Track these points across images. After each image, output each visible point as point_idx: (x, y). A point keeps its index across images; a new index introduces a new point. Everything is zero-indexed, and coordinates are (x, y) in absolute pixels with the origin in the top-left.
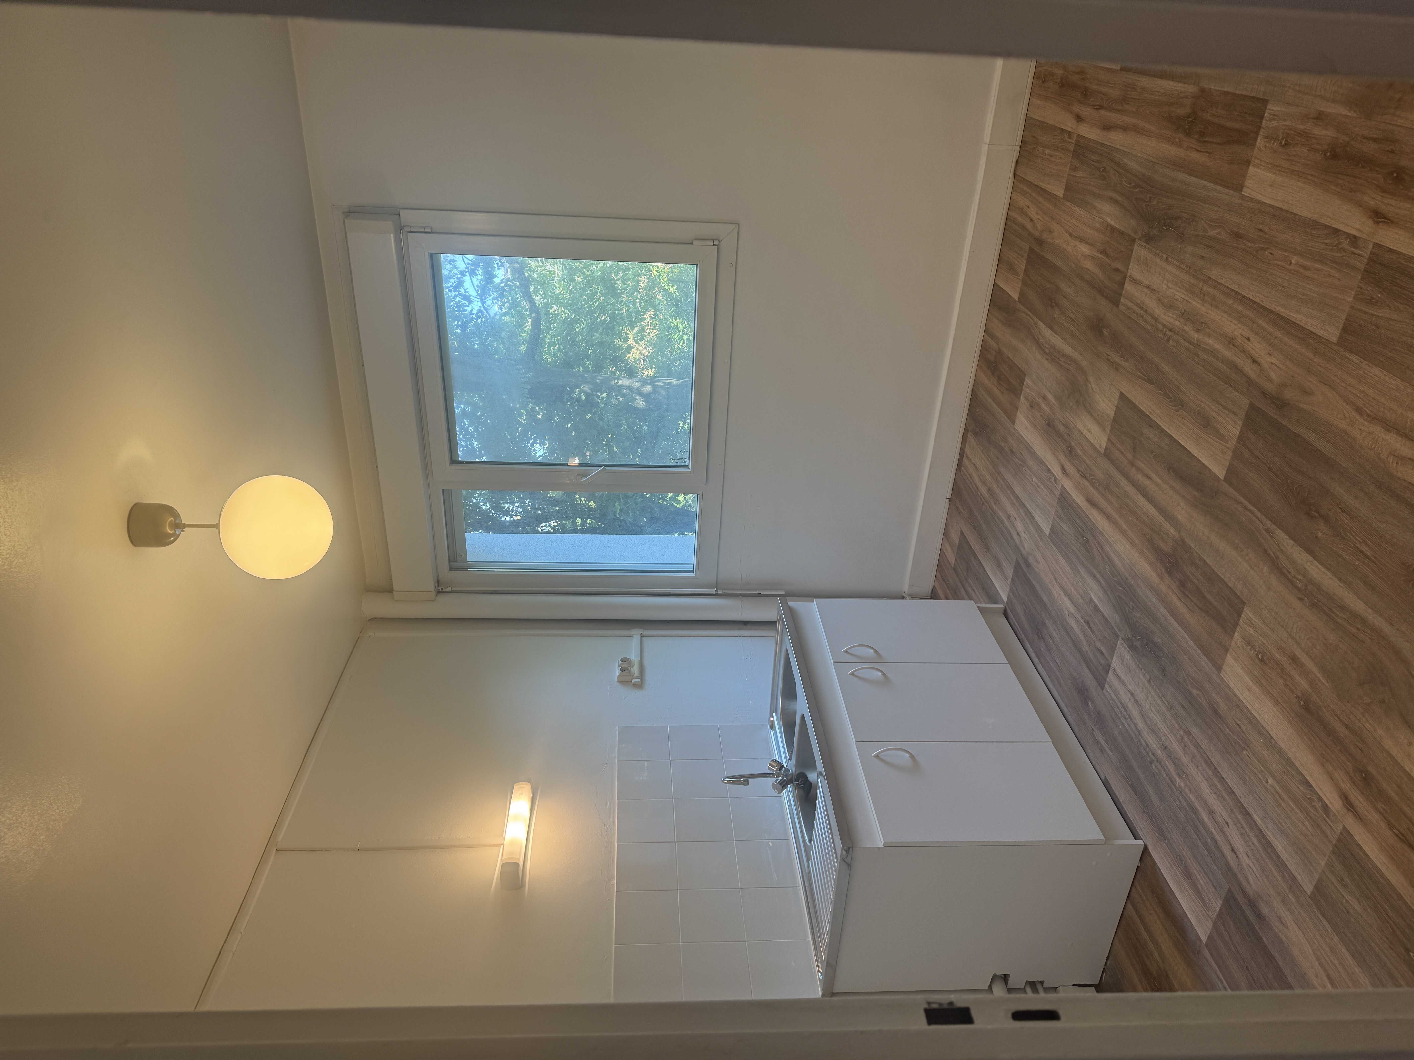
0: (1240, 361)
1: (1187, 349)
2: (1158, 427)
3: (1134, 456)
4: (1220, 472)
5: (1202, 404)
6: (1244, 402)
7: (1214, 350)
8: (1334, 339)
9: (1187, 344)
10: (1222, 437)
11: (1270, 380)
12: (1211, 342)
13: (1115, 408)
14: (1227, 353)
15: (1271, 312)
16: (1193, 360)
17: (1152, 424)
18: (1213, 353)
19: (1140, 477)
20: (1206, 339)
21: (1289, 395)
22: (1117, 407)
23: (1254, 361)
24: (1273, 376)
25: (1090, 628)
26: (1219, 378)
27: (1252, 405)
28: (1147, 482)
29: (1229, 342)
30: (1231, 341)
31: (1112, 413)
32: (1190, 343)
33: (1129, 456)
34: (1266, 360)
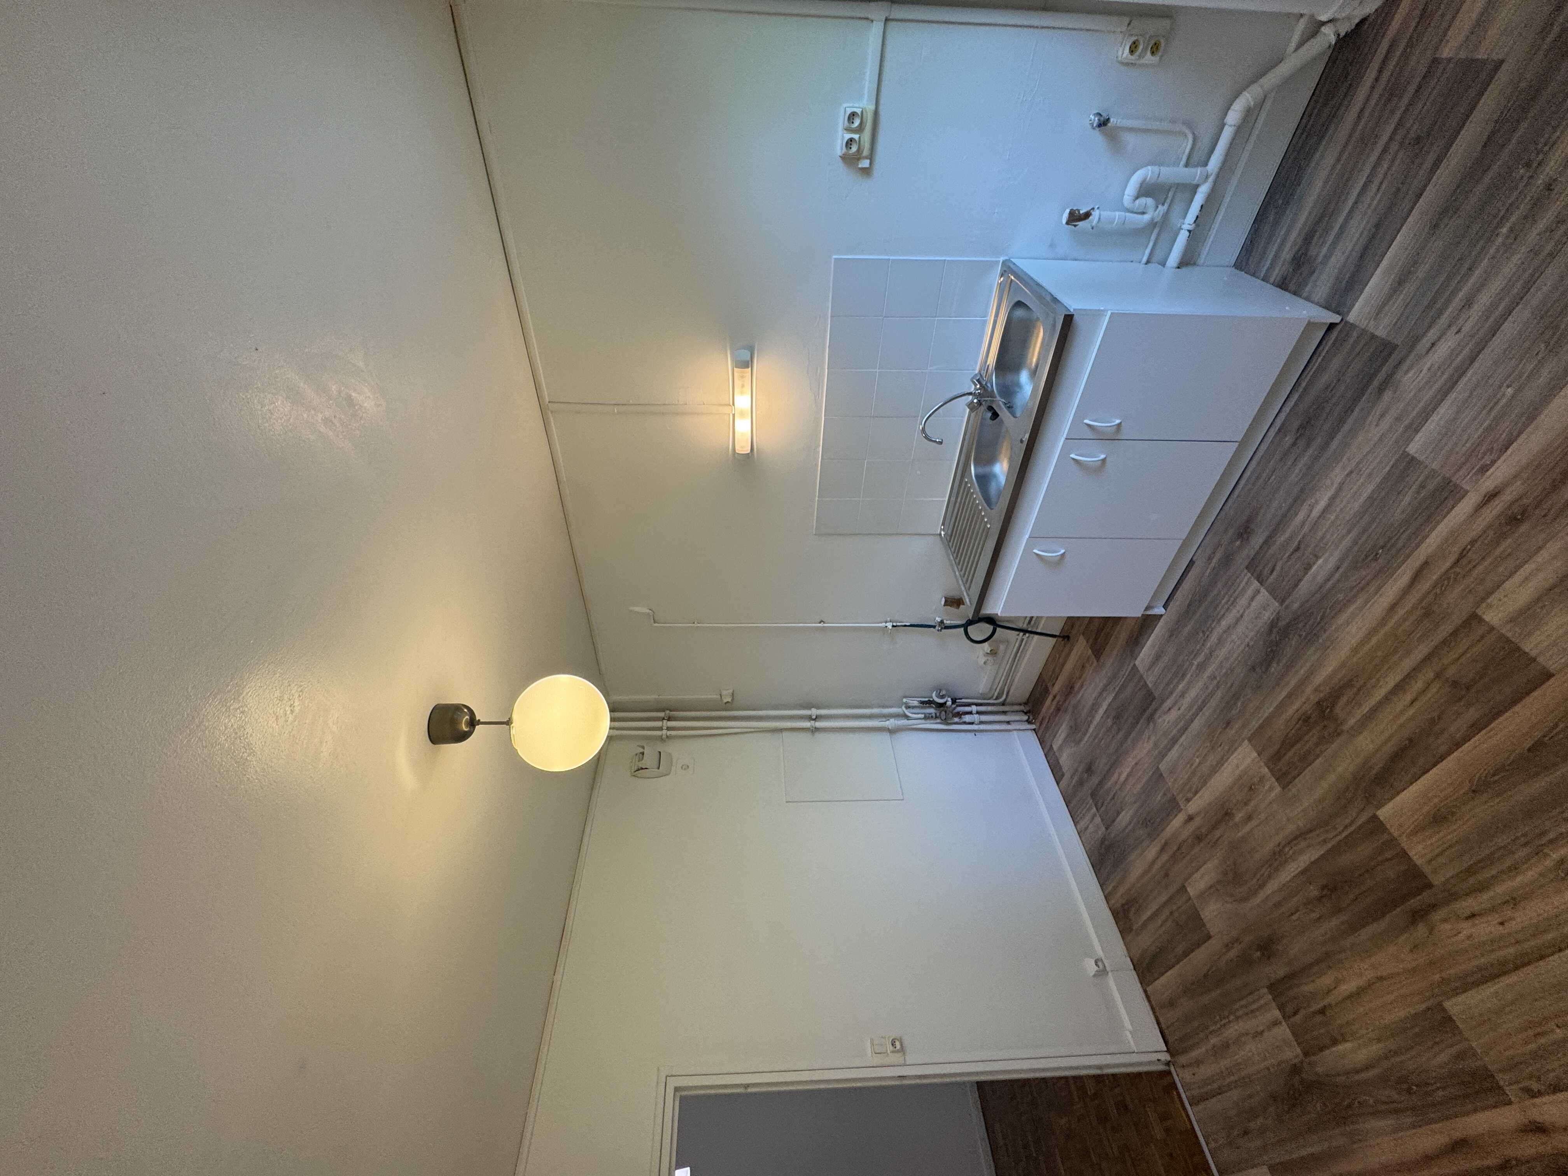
0: (1483, 900)
1: (1543, 833)
2: (1466, 739)
3: (1447, 680)
4: (1384, 813)
5: (1460, 822)
6: (1437, 880)
7: (1517, 873)
8: (1447, 1005)
9: (1552, 835)
10: (1415, 832)
11: (1445, 920)
12: (1530, 874)
13: (1533, 654)
14: (1502, 889)
15: (1517, 968)
16: (1523, 835)
17: (1476, 727)
18: (1515, 869)
19: (1419, 685)
20: (1540, 868)
21: (1421, 930)
22: (1534, 660)
23: (1473, 916)
24: (1447, 926)
25: (1292, 553)
26: (1480, 862)
27: (1430, 886)
28: (1409, 697)
29: (1514, 899)
30: (1514, 901)
31: (1528, 646)
32: (1551, 841)
33: (1451, 672)
34: (1467, 928)
